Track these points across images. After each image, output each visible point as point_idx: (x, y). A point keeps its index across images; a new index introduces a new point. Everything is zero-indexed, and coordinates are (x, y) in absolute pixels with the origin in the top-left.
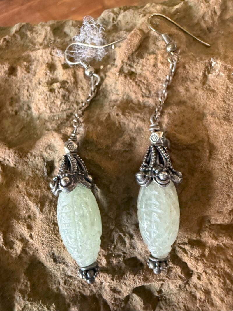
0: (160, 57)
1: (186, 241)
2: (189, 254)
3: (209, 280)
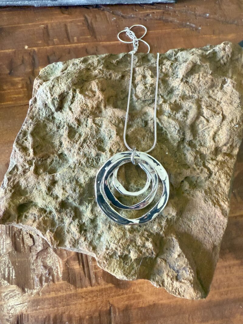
0: (201, 75)
1: (210, 159)
2: (211, 163)
3: (220, 175)
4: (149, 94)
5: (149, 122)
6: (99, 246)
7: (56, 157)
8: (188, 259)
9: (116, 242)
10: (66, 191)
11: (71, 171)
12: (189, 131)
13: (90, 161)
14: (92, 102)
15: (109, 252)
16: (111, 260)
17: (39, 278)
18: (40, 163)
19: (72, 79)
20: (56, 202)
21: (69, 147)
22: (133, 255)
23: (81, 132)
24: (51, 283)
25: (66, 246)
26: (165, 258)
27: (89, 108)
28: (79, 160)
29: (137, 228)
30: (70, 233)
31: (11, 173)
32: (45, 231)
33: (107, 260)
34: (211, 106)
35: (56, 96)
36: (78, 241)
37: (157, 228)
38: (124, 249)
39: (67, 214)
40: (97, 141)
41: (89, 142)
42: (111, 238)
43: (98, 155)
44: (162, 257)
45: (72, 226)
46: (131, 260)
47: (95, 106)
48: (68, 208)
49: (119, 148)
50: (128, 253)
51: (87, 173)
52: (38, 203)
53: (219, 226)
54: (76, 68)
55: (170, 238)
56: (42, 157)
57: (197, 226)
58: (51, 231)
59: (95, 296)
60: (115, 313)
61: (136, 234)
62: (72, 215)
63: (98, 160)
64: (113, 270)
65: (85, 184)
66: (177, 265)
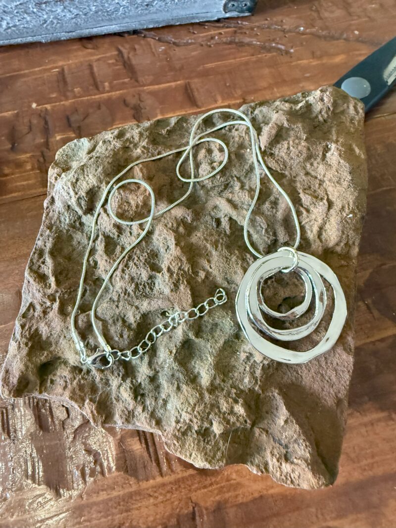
0: (291, 143)
4: (219, 177)
5: (222, 220)
6: (165, 418)
8: (301, 426)
9: (189, 409)
11: (114, 307)
12: (282, 228)
13: (141, 287)
14: (136, 198)
15: (181, 427)
16: (185, 439)
17: (81, 470)
18: (66, 296)
19: (103, 168)
21: (108, 268)
22: (217, 429)
23: (123, 243)
24: (100, 477)
25: (115, 423)
26: (266, 427)
27: (132, 207)
28: (124, 288)
29: (219, 384)
30: (121, 402)
31: (24, 316)
32: (83, 401)
33: (178, 439)
34: (310, 188)
35: (82, 193)
36: (133, 413)
37: (250, 382)
38: (202, 420)
39: (113, 373)
40: (149, 257)
41: (136, 258)
42: (182, 403)
43: (151, 277)
44: (262, 427)
45: (122, 389)
46: (215, 435)
47: (141, 204)
49: (181, 265)
50: (209, 426)
51: (137, 308)
52: (68, 359)
53: (342, 368)
54: (109, 148)
55: (271, 394)
56: (68, 287)
57: (309, 371)
58: (91, 400)
59: (168, 492)
60: (201, 516)
61: (219, 394)
62: (121, 374)
63: (151, 286)
64: (188, 454)
65: (136, 324)
66: (284, 436)
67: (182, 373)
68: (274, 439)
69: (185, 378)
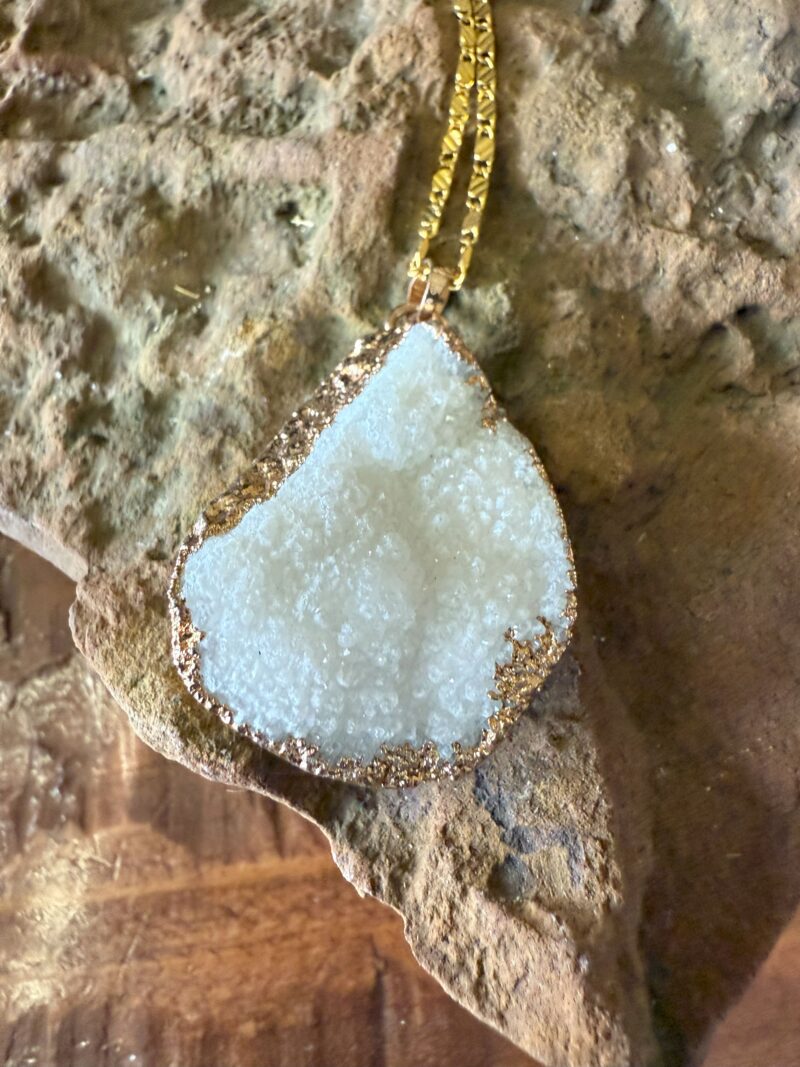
6: (126, 534)
7: (120, 91)
10: (78, 219)
11: (143, 134)
13: (254, 112)
20: (15, 257)
21: (189, 48)
28: (200, 101)
30: (26, 438)
33: (124, 609)
36: (42, 483)
39: (44, 336)
43: (296, 91)
48: (62, 310)
49: (413, 64)
51: (208, 155)
62: (66, 349)
63: (288, 120)
64: (128, 675)
65: (183, 209)
66: (527, 794)
67: (253, 414)
68: (478, 784)
69: (255, 433)
